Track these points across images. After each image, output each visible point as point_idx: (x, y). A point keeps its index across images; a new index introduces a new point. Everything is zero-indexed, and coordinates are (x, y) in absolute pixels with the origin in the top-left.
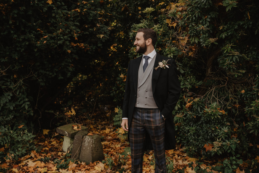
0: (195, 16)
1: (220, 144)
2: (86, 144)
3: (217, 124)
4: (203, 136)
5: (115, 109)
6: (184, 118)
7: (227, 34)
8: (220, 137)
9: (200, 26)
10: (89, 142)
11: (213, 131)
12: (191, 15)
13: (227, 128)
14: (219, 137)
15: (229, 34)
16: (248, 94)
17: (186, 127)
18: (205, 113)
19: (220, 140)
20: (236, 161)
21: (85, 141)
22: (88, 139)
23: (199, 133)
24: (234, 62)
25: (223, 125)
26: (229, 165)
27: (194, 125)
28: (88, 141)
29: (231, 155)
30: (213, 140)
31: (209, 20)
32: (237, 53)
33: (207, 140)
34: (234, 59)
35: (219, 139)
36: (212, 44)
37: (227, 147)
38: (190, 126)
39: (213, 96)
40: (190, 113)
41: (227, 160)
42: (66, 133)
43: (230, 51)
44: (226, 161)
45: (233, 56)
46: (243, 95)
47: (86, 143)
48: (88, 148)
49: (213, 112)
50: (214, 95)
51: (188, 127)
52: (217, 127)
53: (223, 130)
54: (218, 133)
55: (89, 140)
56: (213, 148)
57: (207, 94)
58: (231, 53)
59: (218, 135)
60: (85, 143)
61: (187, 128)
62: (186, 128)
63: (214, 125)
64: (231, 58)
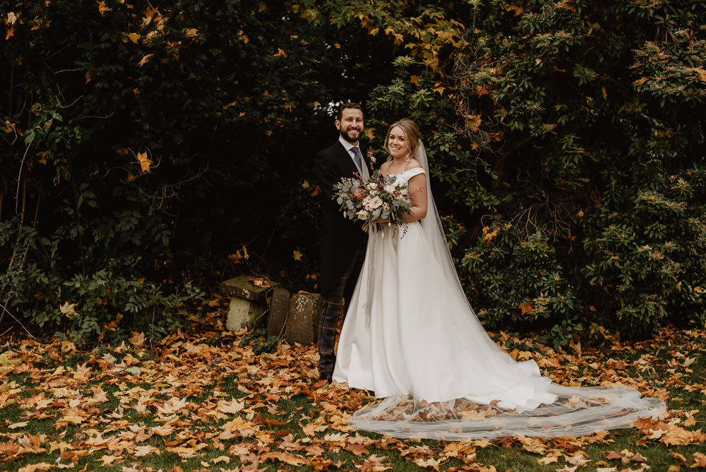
0: (523, 86)
1: (548, 300)
2: (300, 309)
3: (541, 267)
4: (517, 290)
5: (295, 252)
6: (480, 260)
7: (570, 119)
8: (546, 291)
9: (529, 102)
10: (306, 306)
11: (535, 281)
12: (515, 85)
13: (557, 273)
14: (543, 290)
15: (573, 119)
16: (590, 217)
17: (484, 276)
18: (522, 250)
19: (546, 294)
20: (572, 327)
21: (298, 304)
22: (305, 300)
23: (509, 284)
24: (575, 164)
25: (551, 269)
26: (561, 334)
27: (499, 273)
28: (305, 304)
29: (563, 317)
30: (533, 294)
31: (543, 94)
32: (581, 150)
33: (524, 295)
34: (576, 160)
35: (544, 293)
36: (549, 133)
37: (559, 304)
38: (491, 273)
39: (529, 222)
40: (497, 249)
41: (557, 326)
42: (246, 292)
43: (572, 146)
44: (556, 328)
45: (575, 154)
46: (581, 221)
47: (300, 307)
48: (305, 317)
49: (537, 247)
50: (530, 219)
51: (488, 276)
52: (542, 273)
53: (551, 277)
54: (544, 284)
55: (307, 301)
56: (533, 308)
57: (518, 218)
58: (572, 149)
59: (543, 287)
60: (297, 308)
61: (486, 278)
62: (484, 278)
63: (537, 270)
64: (571, 157)
